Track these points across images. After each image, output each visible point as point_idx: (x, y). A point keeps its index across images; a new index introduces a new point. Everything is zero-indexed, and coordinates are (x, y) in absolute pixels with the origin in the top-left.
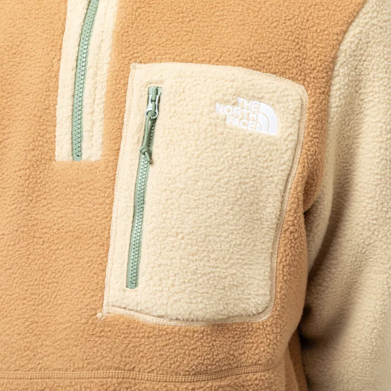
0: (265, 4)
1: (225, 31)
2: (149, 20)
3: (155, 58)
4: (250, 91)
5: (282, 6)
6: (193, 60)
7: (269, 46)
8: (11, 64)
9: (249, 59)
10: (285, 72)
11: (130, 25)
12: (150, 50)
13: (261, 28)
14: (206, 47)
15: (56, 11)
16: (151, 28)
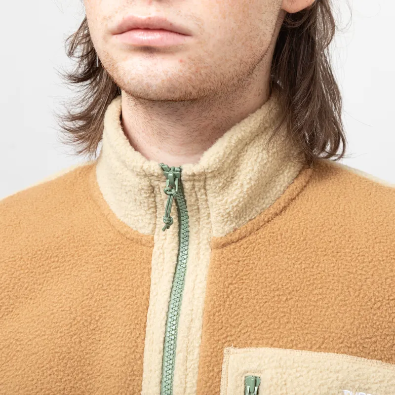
0: (366, 281)
1: (326, 312)
2: (242, 298)
3: (251, 343)
4: (357, 382)
5: (384, 284)
6: (293, 346)
7: (374, 330)
8: (90, 341)
9: (353, 345)
10: (391, 358)
11: (221, 303)
12: (245, 333)
13: (363, 309)
14: (305, 332)
15: (139, 284)
16: (245, 307)
